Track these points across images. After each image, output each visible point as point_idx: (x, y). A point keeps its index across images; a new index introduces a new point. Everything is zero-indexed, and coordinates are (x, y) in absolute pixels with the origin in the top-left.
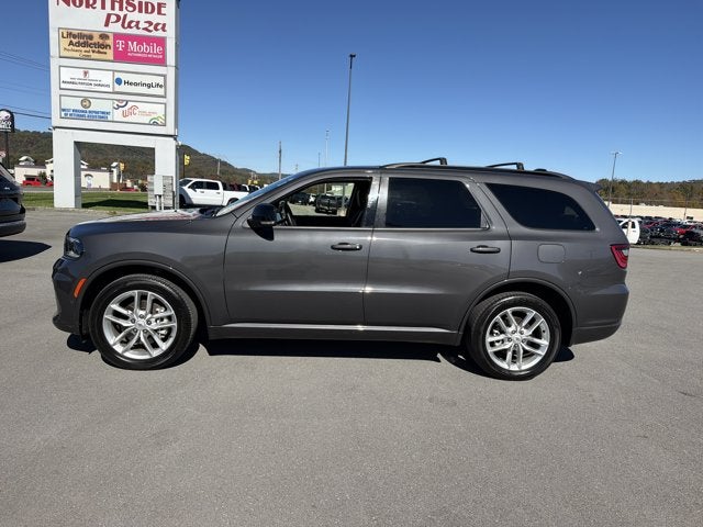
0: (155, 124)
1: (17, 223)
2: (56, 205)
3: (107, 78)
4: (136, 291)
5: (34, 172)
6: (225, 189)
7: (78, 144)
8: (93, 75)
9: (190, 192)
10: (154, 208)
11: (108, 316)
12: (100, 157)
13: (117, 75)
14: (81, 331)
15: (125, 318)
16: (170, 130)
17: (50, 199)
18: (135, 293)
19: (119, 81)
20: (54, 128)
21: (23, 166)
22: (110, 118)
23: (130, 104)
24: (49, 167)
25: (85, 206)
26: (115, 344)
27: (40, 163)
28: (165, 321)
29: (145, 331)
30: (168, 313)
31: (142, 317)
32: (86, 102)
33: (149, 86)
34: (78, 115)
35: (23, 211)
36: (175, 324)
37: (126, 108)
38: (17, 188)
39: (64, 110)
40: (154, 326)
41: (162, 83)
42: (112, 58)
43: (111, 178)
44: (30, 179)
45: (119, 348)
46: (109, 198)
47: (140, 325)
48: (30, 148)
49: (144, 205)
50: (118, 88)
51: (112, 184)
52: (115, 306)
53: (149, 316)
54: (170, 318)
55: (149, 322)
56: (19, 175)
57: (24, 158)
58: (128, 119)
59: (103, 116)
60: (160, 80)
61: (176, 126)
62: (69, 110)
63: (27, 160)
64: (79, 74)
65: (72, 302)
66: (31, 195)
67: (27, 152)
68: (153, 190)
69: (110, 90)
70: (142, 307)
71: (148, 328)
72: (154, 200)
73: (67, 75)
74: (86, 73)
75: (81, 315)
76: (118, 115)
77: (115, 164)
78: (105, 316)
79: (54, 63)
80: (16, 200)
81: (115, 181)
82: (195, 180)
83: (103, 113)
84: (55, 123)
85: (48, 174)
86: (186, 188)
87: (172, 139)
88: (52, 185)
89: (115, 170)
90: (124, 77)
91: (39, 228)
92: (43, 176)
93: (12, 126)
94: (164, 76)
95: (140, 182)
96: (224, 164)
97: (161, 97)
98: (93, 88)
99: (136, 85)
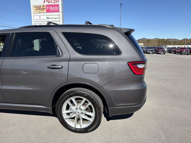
3: (45, 18)
8: (42, 17)
19: (48, 18)
41: (59, 17)
42: (46, 12)
64: (38, 17)
73: (35, 18)
74: (40, 17)
79: (32, 15)
90: (49, 17)
97: (59, 21)
98: (42, 21)
99: (52, 18)
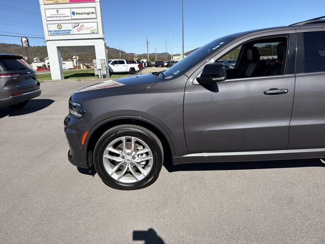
0: (93, 33)
1: (37, 91)
2: (53, 79)
3: (67, 12)
4: (124, 137)
5: (41, 64)
6: (127, 63)
7: (58, 48)
8: (61, 11)
9: (112, 66)
10: (98, 75)
11: (106, 156)
12: (67, 55)
13: (73, 10)
14: (88, 165)
15: (118, 155)
16: (101, 35)
17: (49, 76)
18: (123, 138)
19: (73, 13)
20: (47, 41)
21: (35, 62)
22: (71, 33)
23: (80, 24)
24: (47, 61)
25: (66, 78)
26: (112, 174)
27: (42, 60)
28: (144, 155)
29: (132, 164)
30: (146, 150)
31: (129, 154)
32: (59, 26)
33: (88, 14)
34: (57, 33)
35: (39, 84)
36: (152, 158)
37: (79, 27)
38: (34, 72)
39: (50, 31)
40: (137, 160)
41: (94, 11)
42: (69, 2)
43: (73, 64)
44: (39, 68)
45: (115, 177)
46: (75, 73)
47: (128, 160)
48: (37, 54)
49: (93, 75)
50: (74, 17)
51: (74, 66)
52: (110, 148)
53: (134, 153)
54: (147, 154)
55: (134, 157)
56: (34, 66)
57: (35, 59)
58: (80, 32)
59: (68, 32)
60: (93, 10)
61: (103, 33)
62: (52, 31)
63: (36, 59)
64: (54, 12)
65: (81, 148)
66: (40, 75)
67: (36, 56)
68: (96, 67)
69: (70, 18)
70: (128, 147)
71: (134, 161)
72: (97, 72)
73: (49, 13)
74: (57, 11)
75: (87, 155)
76: (75, 31)
77: (74, 57)
78: (104, 156)
79: (42, 8)
80: (34, 78)
81: (75, 65)
82: (113, 60)
83: (68, 31)
84: (47, 39)
85: (47, 65)
86: (110, 65)
87: (102, 40)
88: (49, 70)
89: (74, 60)
90: (76, 11)
91: (47, 91)
92: (44, 66)
93: (28, 44)
94: (95, 7)
95: (86, 64)
96: (122, 52)
97: (94, 19)
98: (62, 18)
99: (82, 14)
